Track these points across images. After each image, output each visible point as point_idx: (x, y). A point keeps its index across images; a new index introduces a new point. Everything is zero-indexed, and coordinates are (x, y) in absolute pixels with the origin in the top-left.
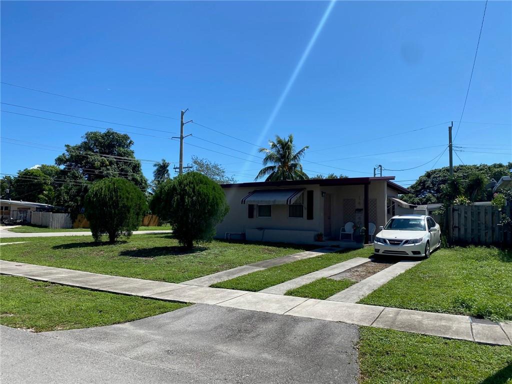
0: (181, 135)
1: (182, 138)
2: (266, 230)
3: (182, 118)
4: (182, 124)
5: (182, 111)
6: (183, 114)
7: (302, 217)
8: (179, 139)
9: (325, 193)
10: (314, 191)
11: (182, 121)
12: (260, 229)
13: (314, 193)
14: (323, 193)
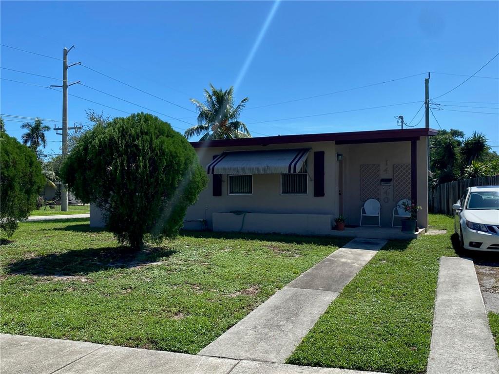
0: (65, 83)
1: (65, 87)
2: (247, 214)
3: (65, 58)
4: (65, 68)
5: (65, 49)
6: (66, 53)
7: (305, 192)
8: (62, 89)
9: (341, 155)
10: (325, 152)
11: (65, 63)
12: (238, 212)
13: (325, 155)
14: (338, 155)
